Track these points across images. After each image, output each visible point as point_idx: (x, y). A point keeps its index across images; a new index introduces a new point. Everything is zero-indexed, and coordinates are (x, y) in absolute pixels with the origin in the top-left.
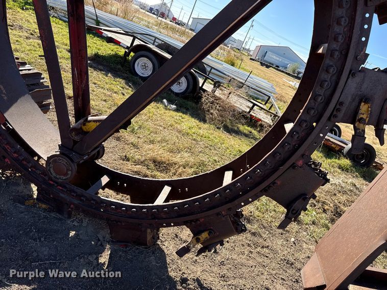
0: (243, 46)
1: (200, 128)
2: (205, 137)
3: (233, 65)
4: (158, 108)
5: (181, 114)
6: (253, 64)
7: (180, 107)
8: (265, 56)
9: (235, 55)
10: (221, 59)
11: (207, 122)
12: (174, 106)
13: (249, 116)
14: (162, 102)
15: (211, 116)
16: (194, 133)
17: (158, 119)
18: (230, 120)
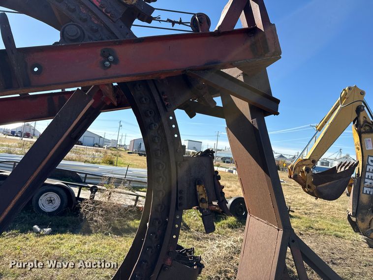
0: (118, 143)
1: (85, 243)
2: (92, 252)
3: (111, 163)
4: (28, 239)
5: (58, 235)
6: (131, 157)
7: (58, 227)
8: (140, 147)
9: (112, 154)
10: (98, 161)
11: (93, 232)
12: (48, 230)
13: (135, 209)
14: (32, 230)
15: (96, 224)
16: (77, 253)
17: (28, 253)
18: (117, 220)
